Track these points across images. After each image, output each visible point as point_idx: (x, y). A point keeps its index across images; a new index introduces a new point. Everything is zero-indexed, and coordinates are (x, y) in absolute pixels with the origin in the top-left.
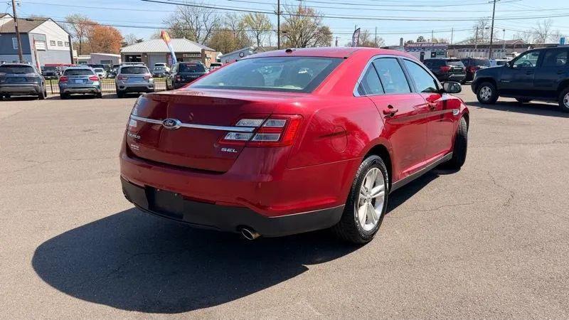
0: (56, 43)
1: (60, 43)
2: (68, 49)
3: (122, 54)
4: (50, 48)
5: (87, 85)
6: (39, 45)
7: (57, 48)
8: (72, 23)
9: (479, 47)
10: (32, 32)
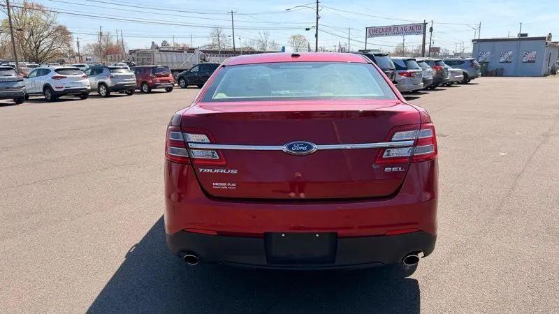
9: (222, 52)
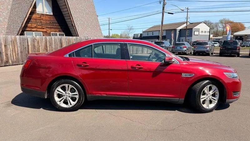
0: (204, 32)
1: (205, 32)
2: (209, 34)
3: (234, 35)
4: (200, 34)
5: (181, 50)
6: (196, 33)
7: (204, 34)
8: (222, 23)
10: (194, 28)
